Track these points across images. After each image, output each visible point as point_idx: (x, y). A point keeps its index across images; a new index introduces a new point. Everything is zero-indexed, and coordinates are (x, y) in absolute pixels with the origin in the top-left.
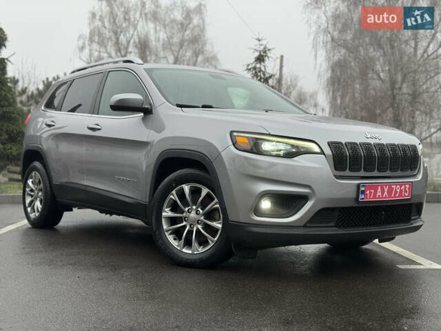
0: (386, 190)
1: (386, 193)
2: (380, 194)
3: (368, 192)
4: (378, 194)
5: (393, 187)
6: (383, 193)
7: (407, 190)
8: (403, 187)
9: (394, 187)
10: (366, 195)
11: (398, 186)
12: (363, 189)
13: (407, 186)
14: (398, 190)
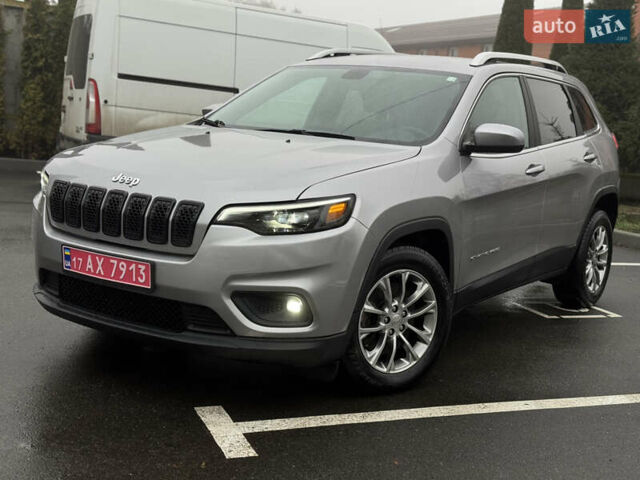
0: (100, 264)
1: (100, 268)
2: (91, 267)
3: (74, 259)
4: (88, 266)
5: (112, 261)
6: (95, 266)
7: (142, 272)
8: (133, 267)
9: (115, 262)
10: (72, 263)
11: (122, 263)
12: (68, 253)
13: (143, 268)
14: (124, 270)
